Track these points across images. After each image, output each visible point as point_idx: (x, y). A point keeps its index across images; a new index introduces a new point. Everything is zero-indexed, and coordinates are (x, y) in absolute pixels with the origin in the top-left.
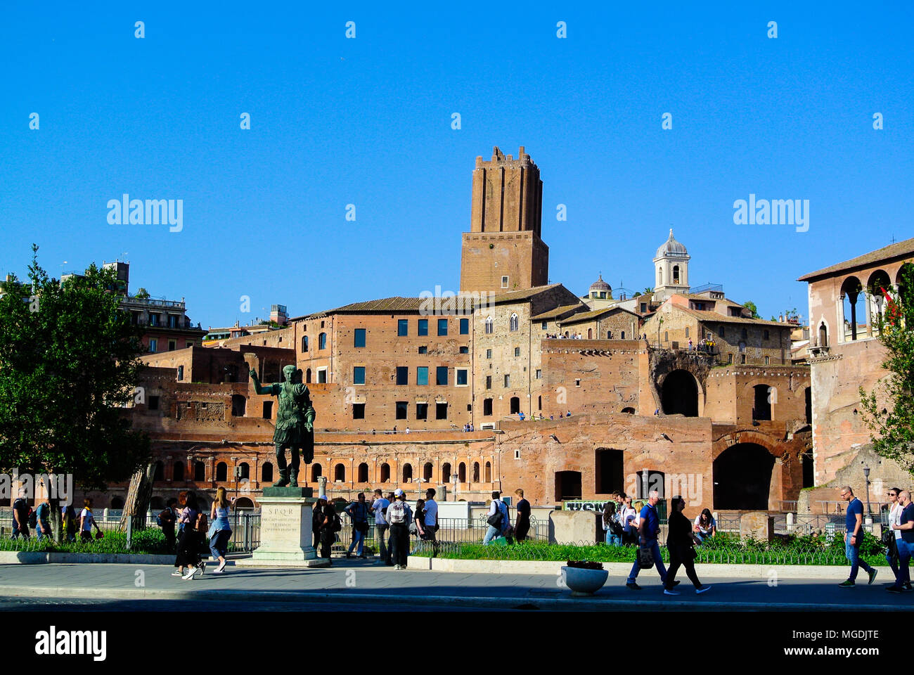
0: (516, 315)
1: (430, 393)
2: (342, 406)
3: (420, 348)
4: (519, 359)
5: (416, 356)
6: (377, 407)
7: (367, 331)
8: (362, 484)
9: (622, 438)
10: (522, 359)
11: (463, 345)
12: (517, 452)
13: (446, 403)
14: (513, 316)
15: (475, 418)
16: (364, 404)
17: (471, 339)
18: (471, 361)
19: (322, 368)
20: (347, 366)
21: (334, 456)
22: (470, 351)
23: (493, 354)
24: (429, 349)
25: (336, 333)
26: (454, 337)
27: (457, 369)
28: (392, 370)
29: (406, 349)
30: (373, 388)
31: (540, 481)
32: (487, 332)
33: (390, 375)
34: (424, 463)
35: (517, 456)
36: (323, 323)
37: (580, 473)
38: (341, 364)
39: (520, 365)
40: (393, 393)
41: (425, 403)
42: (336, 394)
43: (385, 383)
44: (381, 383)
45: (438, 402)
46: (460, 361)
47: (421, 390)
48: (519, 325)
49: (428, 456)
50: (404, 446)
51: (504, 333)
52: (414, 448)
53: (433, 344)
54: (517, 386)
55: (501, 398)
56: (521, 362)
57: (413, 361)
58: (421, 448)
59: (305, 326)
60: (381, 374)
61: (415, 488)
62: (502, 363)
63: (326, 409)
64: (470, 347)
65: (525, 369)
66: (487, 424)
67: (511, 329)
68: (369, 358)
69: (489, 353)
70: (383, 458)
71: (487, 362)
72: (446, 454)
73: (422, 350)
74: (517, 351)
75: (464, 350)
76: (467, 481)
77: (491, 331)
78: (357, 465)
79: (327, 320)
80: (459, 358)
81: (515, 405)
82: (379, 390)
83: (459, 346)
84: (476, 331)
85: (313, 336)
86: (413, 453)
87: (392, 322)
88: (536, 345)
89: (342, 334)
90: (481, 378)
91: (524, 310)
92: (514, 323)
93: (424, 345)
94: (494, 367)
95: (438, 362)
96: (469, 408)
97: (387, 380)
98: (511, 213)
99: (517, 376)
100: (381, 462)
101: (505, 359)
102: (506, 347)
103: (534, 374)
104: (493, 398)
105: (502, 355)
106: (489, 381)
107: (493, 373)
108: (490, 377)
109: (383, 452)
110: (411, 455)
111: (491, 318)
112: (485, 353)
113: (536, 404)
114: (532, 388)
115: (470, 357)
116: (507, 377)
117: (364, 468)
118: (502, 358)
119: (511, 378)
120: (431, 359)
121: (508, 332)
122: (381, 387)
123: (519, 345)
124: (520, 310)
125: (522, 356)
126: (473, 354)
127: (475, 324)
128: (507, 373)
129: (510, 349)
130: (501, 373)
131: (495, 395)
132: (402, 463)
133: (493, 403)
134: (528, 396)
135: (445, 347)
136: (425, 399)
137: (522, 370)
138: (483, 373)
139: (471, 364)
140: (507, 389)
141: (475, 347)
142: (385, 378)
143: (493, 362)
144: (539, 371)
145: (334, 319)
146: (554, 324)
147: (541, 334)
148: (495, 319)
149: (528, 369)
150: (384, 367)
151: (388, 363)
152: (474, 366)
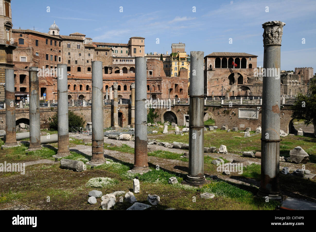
4: (81, 57)
7: (39, 41)
14: (78, 44)
17: (62, 48)
22: (61, 52)
23: (71, 54)
24: (53, 50)
25: (30, 40)
26: (58, 47)
27: (59, 57)
28: (45, 55)
29: (48, 49)
32: (68, 47)
36: (21, 35)
39: (81, 58)
40: (45, 62)
41: (52, 66)
43: (43, 58)
45: (55, 66)
47: (52, 62)
48: (81, 47)
51: (75, 49)
53: (54, 48)
54: (80, 64)
55: (74, 67)
57: (49, 53)
60: (42, 56)
62: (75, 57)
67: (78, 48)
68: (40, 50)
69: (69, 54)
71: (69, 56)
73: (51, 50)
74: (80, 54)
77: (70, 47)
79: (23, 35)
83: (59, 50)
84: (64, 47)
87: (44, 40)
88: (87, 54)
89: (33, 41)
92: (79, 47)
93: (52, 48)
95: (55, 54)
99: (80, 61)
101: (76, 56)
103: (86, 61)
104: (70, 66)
105: (74, 55)
106: (69, 62)
107: (71, 59)
108: (70, 60)
109: (80, 82)
110: (89, 83)
111: (69, 44)
112: (67, 53)
113: (86, 69)
114: (86, 65)
115: (62, 54)
116: (76, 62)
117: (75, 86)
118: (74, 56)
119: (78, 61)
120: (53, 53)
121: (76, 49)
122: (42, 60)
123: (81, 53)
124: (81, 43)
125: (82, 56)
126: (62, 53)
127: (63, 44)
128: (77, 60)
129: (77, 53)
130: (74, 60)
131: (72, 66)
132: (86, 85)
133: (71, 68)
134: (84, 67)
135: (56, 50)
136: (52, 65)
137: (82, 60)
138: (67, 59)
139: (62, 55)
140: (76, 65)
141: (63, 51)
142: (43, 57)
143: (71, 56)
144: (88, 61)
145: (28, 35)
146: (93, 49)
147: (88, 51)
148: (71, 44)
149: (84, 60)
150: (43, 54)
151: (44, 52)
152: (63, 57)
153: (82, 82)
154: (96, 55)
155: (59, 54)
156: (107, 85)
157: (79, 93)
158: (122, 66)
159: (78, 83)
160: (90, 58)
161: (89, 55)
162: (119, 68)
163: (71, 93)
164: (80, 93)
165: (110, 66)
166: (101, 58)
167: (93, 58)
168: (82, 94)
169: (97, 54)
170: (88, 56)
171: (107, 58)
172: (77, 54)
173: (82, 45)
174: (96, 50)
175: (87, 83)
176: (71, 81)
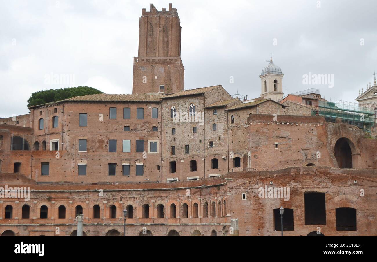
0: (194, 105)
1: (131, 157)
2: (70, 167)
3: (124, 127)
4: (196, 134)
5: (122, 132)
6: (95, 167)
8: (95, 220)
9: (324, 185)
10: (198, 135)
11: (154, 125)
12: (244, 195)
13: (142, 164)
14: (191, 105)
15: (163, 175)
16: (86, 165)
17: (160, 121)
18: (160, 136)
19: (55, 140)
20: (74, 139)
21: (74, 200)
22: (159, 130)
23: (176, 132)
24: (131, 128)
25: (66, 116)
26: (147, 120)
27: (150, 141)
28: (106, 142)
29: (115, 128)
30: (92, 154)
31: (261, 216)
32: (172, 116)
33: (104, 145)
34: (142, 204)
35: (244, 198)
36: (56, 109)
37: (293, 210)
38: (69, 138)
39: (197, 138)
40: (106, 157)
41: (128, 164)
42: (66, 158)
43: (100, 150)
44: (98, 151)
45: (137, 164)
46: (152, 136)
49: (145, 199)
50: (127, 193)
52: (134, 195)
53: (133, 125)
54: (195, 153)
55: (182, 161)
56: (197, 137)
58: (140, 194)
59: (41, 112)
60: (98, 144)
61: (135, 222)
62: (184, 138)
63: (59, 168)
64: (159, 127)
65: (200, 141)
66: (172, 179)
68: (90, 133)
69: (173, 131)
70: (111, 201)
71: (172, 137)
72: (159, 198)
73: (127, 128)
74: (195, 129)
75: (155, 128)
76: (178, 216)
78: (92, 206)
79: (59, 107)
80: (151, 134)
82: (97, 155)
83: (152, 126)
84: (164, 117)
85: (48, 118)
86: (134, 198)
87: (105, 109)
88: (209, 125)
89: (71, 117)
90: (167, 147)
91: (200, 102)
93: (128, 125)
94: (177, 140)
95: (137, 136)
96: (159, 167)
97: (102, 148)
98: (165, 45)
99: (195, 146)
100: (110, 204)
101: (186, 134)
102: (186, 127)
103: (207, 144)
104: (176, 161)
105: (183, 132)
106: (173, 149)
107: (177, 144)
108: (174, 147)
109: (111, 197)
110: (132, 199)
111: (175, 107)
112: (170, 131)
113: (209, 164)
114: (206, 154)
115: (159, 134)
116: (187, 147)
117: (96, 208)
118: (183, 134)
119: (190, 147)
120: (132, 135)
122: (98, 154)
123: (197, 125)
124: (197, 101)
125: (198, 133)
126: (161, 131)
127: (163, 111)
128: (187, 144)
130: (183, 144)
131: (178, 160)
132: (126, 205)
133: (176, 164)
134: (203, 159)
135: (142, 126)
136: (128, 161)
137: (198, 142)
138: (169, 144)
139: (160, 138)
140: (187, 155)
141: (163, 127)
142: (101, 147)
143: (176, 137)
144: (211, 143)
145: (64, 106)
146: (222, 111)
147: (213, 118)
148: (178, 108)
149: (203, 141)
150: (100, 140)
151: (102, 136)
152: (162, 140)
153: (115, 199)
154: (230, 125)
157: (106, 225)
160: (215, 136)
161: (214, 127)
164: (110, 225)
167: (224, 134)
168: (116, 228)
169: (233, 122)
170: (211, 131)
172: (189, 129)
173: (200, 107)
174: (229, 114)
175: (128, 199)
176: (85, 196)
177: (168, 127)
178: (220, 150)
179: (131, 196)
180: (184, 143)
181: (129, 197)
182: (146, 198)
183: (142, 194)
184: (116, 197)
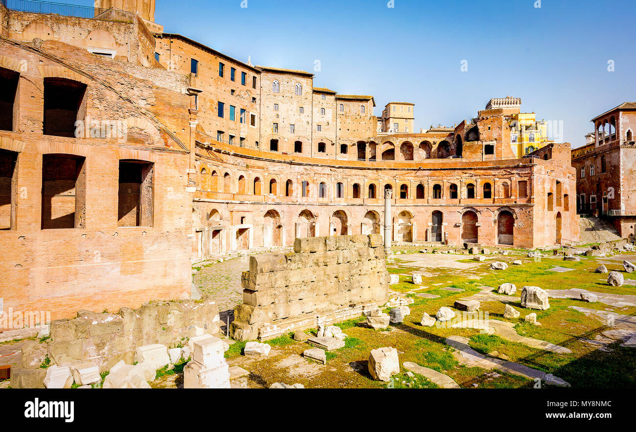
0: (300, 85)
1: (237, 128)
3: (231, 90)
4: (303, 115)
5: (229, 96)
7: (199, 64)
10: (305, 116)
11: (254, 96)
13: (245, 137)
14: (297, 84)
17: (258, 92)
18: (258, 109)
22: (258, 101)
23: (280, 109)
24: (236, 93)
25: (176, 56)
26: (249, 89)
27: (250, 113)
28: (215, 103)
29: (224, 89)
32: (273, 91)
33: (214, 107)
40: (216, 123)
41: (234, 135)
43: (210, 112)
44: (208, 112)
45: (240, 136)
47: (232, 124)
48: (304, 92)
51: (290, 96)
52: (329, 171)
53: (238, 90)
54: (301, 134)
55: (286, 140)
56: (304, 118)
57: (229, 100)
60: (209, 104)
61: (328, 201)
62: (288, 116)
64: (258, 99)
65: (308, 123)
67: (296, 94)
69: (276, 107)
70: (304, 176)
71: (275, 113)
73: (233, 92)
74: (302, 110)
75: (254, 100)
77: (277, 92)
78: (285, 180)
79: (157, 41)
81: (298, 146)
82: (207, 118)
83: (252, 96)
84: (264, 89)
87: (215, 62)
88: (317, 108)
89: (182, 60)
90: (268, 123)
91: (307, 83)
92: (299, 90)
93: (234, 89)
94: (281, 118)
95: (241, 104)
96: (257, 144)
99: (301, 127)
100: (303, 180)
101: (291, 113)
102: (292, 105)
103: (315, 127)
104: (279, 139)
105: (288, 110)
106: (275, 126)
107: (280, 121)
108: (277, 124)
109: (304, 171)
110: (326, 176)
111: (277, 82)
112: (272, 106)
113: (316, 147)
114: (314, 137)
115: (258, 107)
116: (292, 127)
117: (289, 183)
118: (288, 112)
119: (296, 127)
120: (237, 101)
121: (293, 95)
123: (303, 106)
124: (303, 81)
125: (305, 114)
126: (260, 104)
127: (262, 82)
128: (293, 123)
129: (295, 107)
130: (287, 123)
131: (281, 138)
132: (319, 182)
133: (279, 143)
134: (310, 141)
135: (245, 94)
136: (234, 131)
137: (305, 124)
138: (271, 120)
139: (259, 111)
140: (292, 135)
141: (262, 100)
142: (211, 108)
143: (280, 114)
144: (319, 126)
145: (172, 42)
146: (333, 97)
147: (321, 102)
148: (282, 83)
149: (310, 123)
150: (210, 99)
151: (213, 96)
152: (261, 114)
154: (339, 112)
155: (252, 106)
156: (373, 182)
157: (300, 204)
158: (401, 139)
159: (299, 177)
160: (324, 120)
161: (323, 112)
162: (393, 145)
163: (279, 204)
164: (304, 205)
165: (372, 140)
166: (349, 121)
167: (332, 120)
168: (308, 207)
169: (341, 109)
170: (319, 114)
171: (364, 119)
173: (307, 88)
174: (338, 102)
175: (322, 175)
176: (278, 167)
177: (270, 102)
178: (328, 135)
179: (325, 172)
180: (289, 122)
181: (323, 173)
182: (339, 175)
183: (336, 172)
184: (309, 172)
